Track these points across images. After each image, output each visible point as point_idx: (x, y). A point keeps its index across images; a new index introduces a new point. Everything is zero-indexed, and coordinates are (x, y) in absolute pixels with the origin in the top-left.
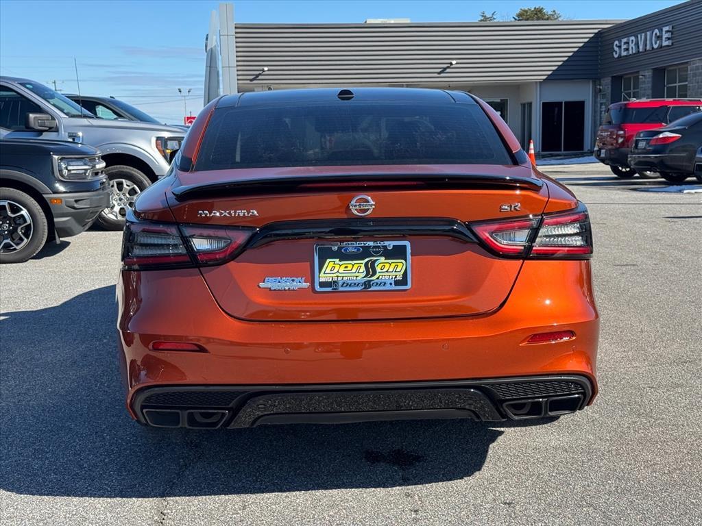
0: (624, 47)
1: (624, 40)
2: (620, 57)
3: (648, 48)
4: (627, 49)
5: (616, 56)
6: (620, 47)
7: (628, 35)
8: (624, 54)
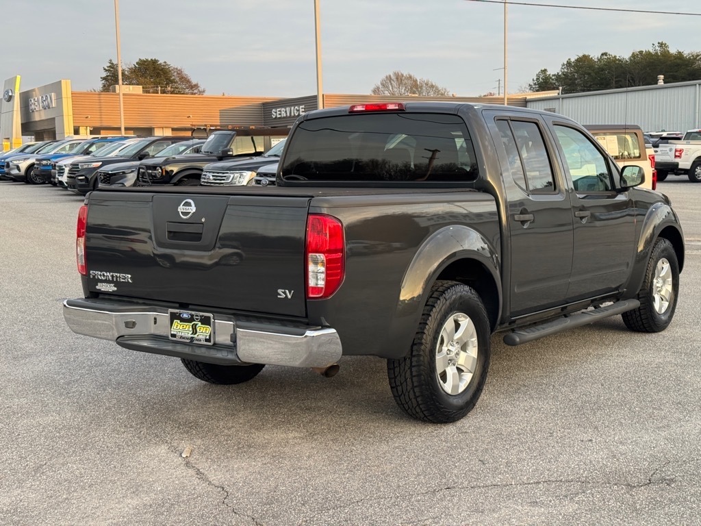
0: (278, 113)
1: (278, 110)
2: (276, 117)
3: (292, 114)
4: (280, 114)
5: (274, 117)
6: (276, 112)
7: (282, 107)
8: (278, 116)
